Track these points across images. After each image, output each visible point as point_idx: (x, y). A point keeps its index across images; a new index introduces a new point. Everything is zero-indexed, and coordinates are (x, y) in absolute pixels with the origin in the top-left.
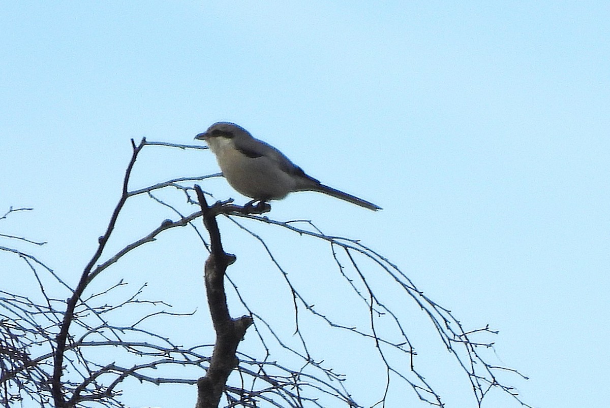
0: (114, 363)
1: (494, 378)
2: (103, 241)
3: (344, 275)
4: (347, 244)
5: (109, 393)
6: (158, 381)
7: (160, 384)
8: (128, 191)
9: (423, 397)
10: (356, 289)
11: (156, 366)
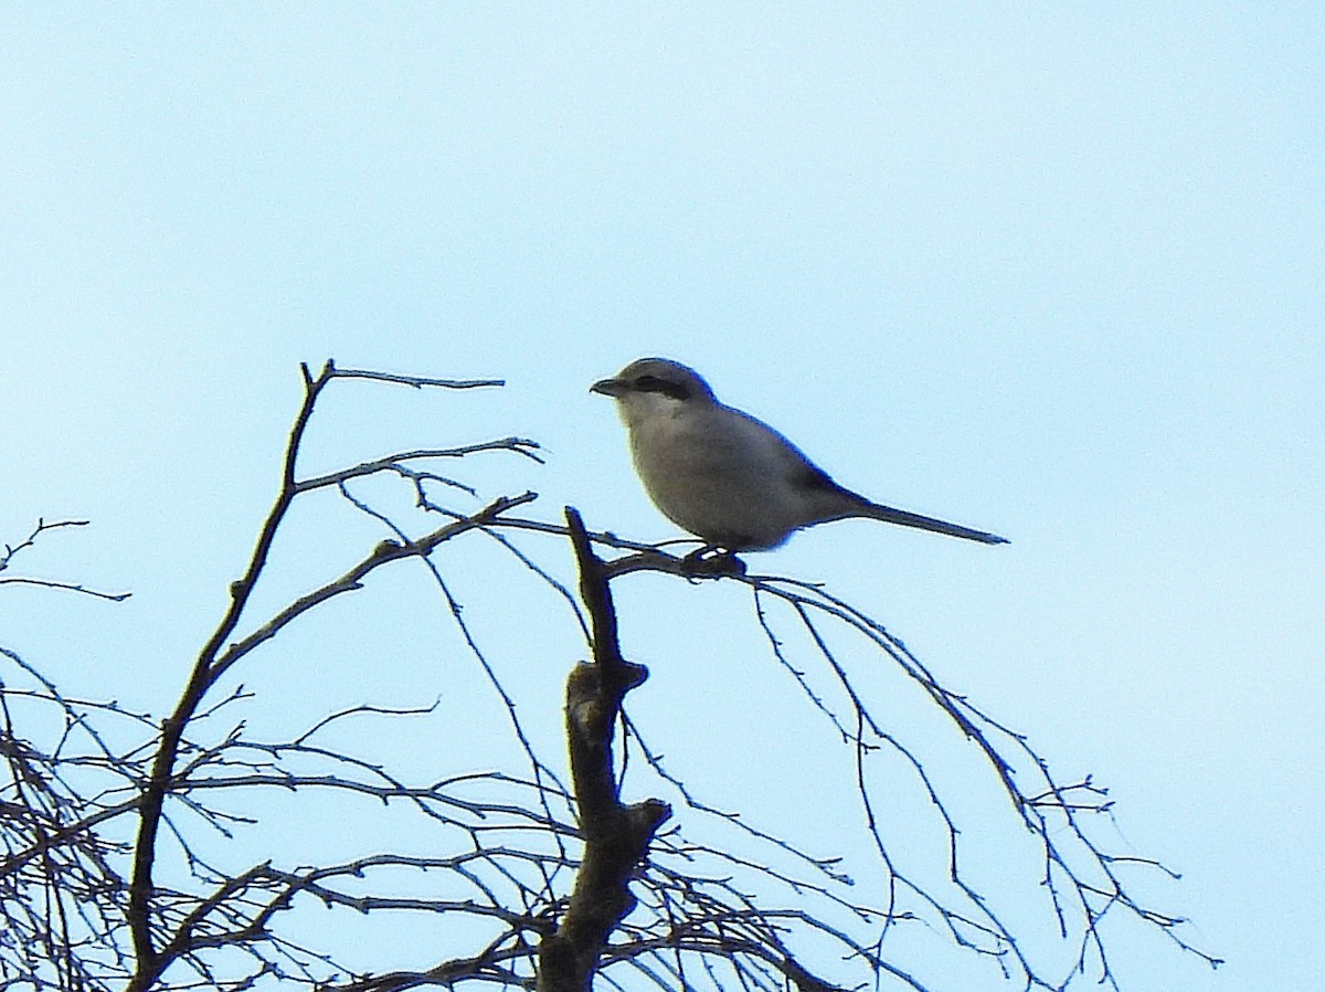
0: (270, 862)
1: (1116, 884)
2: (241, 592)
3: (783, 661)
4: (798, 594)
5: (258, 930)
6: (367, 905)
7: (371, 910)
8: (296, 481)
9: (965, 938)
10: (810, 693)
11: (362, 870)
